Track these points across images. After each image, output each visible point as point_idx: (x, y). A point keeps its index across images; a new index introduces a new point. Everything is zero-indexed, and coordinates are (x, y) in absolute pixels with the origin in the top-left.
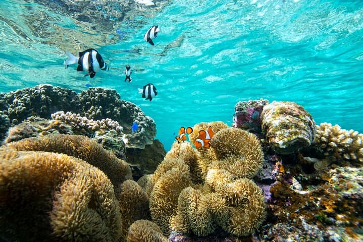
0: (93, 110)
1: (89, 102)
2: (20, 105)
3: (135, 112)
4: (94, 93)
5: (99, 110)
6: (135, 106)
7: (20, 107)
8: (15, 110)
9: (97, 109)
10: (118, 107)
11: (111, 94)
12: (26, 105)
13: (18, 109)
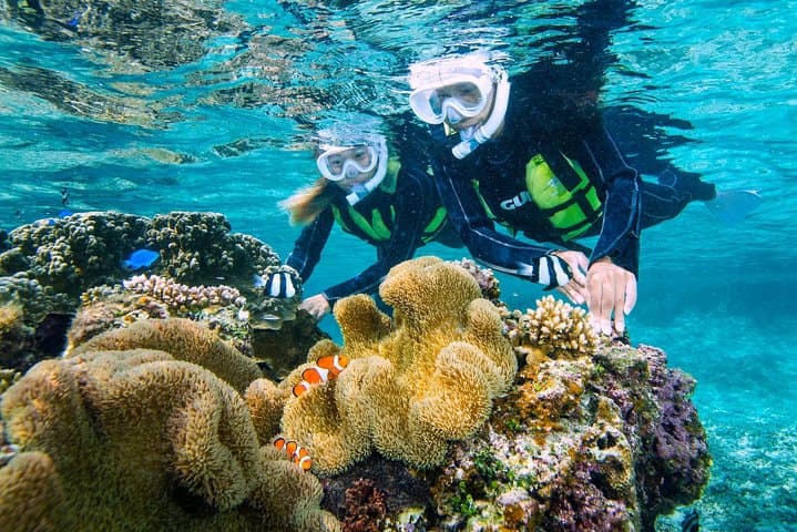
0: (183, 260)
1: (174, 244)
2: (56, 260)
3: (261, 258)
4: (184, 225)
5: (194, 259)
6: (261, 245)
7: (57, 263)
8: (47, 269)
9: (191, 258)
10: (229, 250)
11: (215, 224)
12: (66, 259)
13: (54, 267)
